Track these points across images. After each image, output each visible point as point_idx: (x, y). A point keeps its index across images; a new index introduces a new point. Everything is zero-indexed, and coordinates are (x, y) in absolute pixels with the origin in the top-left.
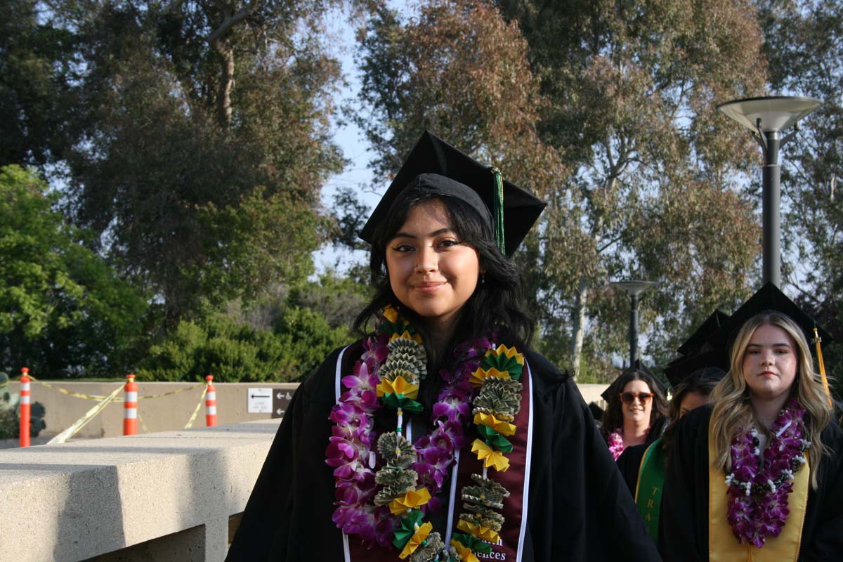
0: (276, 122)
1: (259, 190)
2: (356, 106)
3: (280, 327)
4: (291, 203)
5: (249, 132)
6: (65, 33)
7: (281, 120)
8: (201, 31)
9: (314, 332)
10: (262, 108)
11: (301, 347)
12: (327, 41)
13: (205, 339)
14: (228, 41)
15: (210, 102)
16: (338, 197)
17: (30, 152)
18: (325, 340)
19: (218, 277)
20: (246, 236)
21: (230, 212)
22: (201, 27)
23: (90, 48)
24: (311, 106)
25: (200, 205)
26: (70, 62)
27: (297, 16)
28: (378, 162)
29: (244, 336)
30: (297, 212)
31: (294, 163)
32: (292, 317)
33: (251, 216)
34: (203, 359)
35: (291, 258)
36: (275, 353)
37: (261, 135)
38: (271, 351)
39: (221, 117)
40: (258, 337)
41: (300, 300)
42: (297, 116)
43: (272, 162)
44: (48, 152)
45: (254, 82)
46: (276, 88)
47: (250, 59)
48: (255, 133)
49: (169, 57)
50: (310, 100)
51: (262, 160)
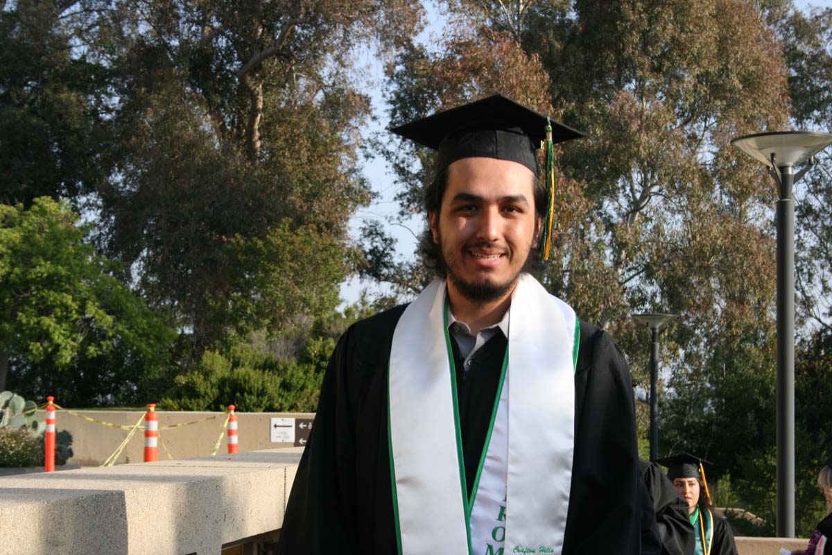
0: (304, 154)
1: (286, 221)
2: (384, 139)
3: (303, 358)
4: (318, 236)
5: (278, 165)
6: (98, 66)
7: (309, 153)
8: (232, 65)
10: (290, 141)
12: (355, 77)
13: (229, 369)
14: (257, 75)
15: (240, 136)
16: (364, 229)
17: (63, 184)
19: (244, 308)
20: (273, 267)
21: (256, 244)
22: (231, 62)
23: (123, 81)
24: (340, 141)
25: (228, 237)
26: (103, 96)
27: (325, 51)
28: (405, 194)
29: (268, 366)
30: (323, 244)
31: (322, 196)
32: (315, 347)
33: (277, 247)
34: (227, 389)
35: (316, 289)
36: (298, 383)
37: (290, 168)
38: (294, 381)
39: (250, 150)
40: (281, 367)
41: (324, 331)
42: (324, 149)
43: (299, 195)
44: (80, 184)
45: (283, 115)
46: (305, 122)
47: (279, 94)
48: (285, 165)
49: (199, 91)
50: (339, 133)
51: (290, 192)
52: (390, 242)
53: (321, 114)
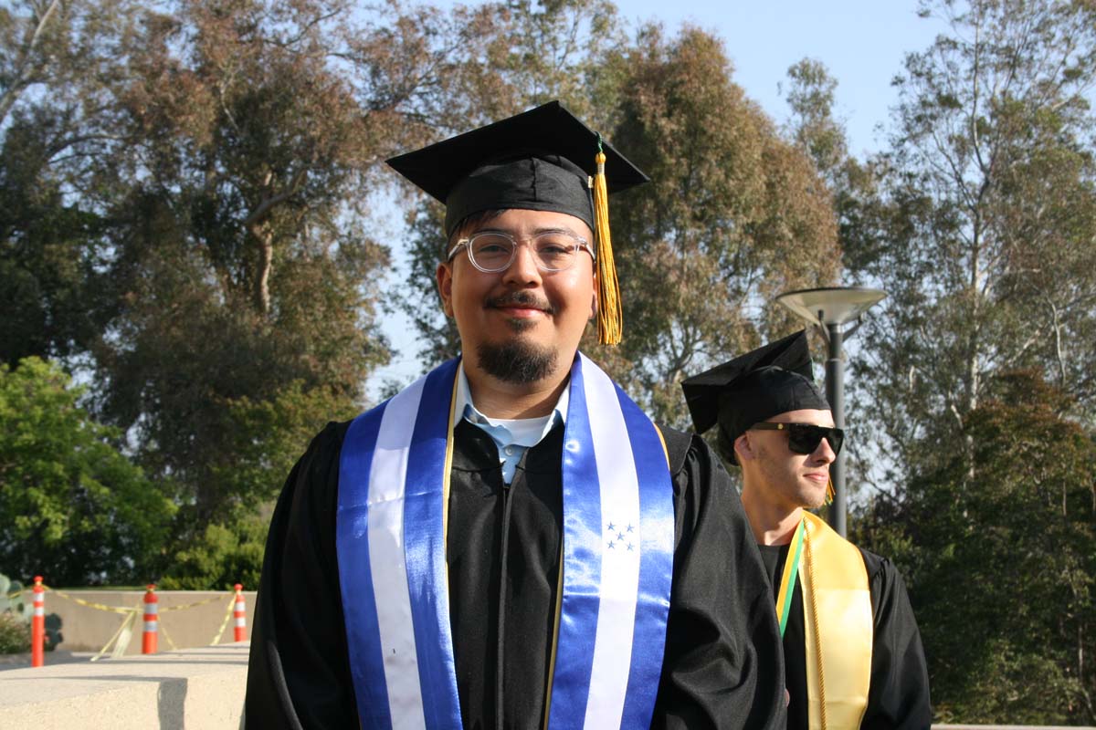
0: (319, 311)
1: (298, 383)
2: (405, 292)
4: (332, 398)
5: (290, 321)
6: (93, 216)
7: (324, 309)
8: (238, 214)
10: (303, 296)
12: (373, 226)
13: (236, 545)
16: (384, 390)
17: (52, 343)
19: (252, 477)
20: (283, 433)
21: (265, 407)
22: (237, 210)
23: (118, 232)
24: (355, 294)
25: (233, 399)
26: (96, 246)
27: (340, 198)
28: (428, 352)
31: (337, 355)
33: (289, 411)
34: (234, 567)
37: (303, 324)
39: (258, 305)
42: (340, 305)
43: (313, 353)
44: (72, 342)
45: (294, 267)
46: (319, 275)
47: (288, 244)
48: (297, 322)
49: (203, 241)
50: (355, 287)
51: (304, 351)
53: (337, 266)
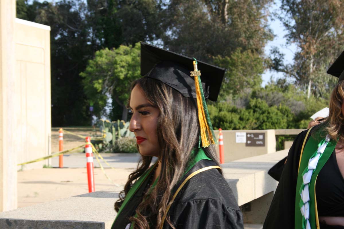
0: (246, 21)
1: (239, 49)
2: (279, 12)
3: (248, 107)
4: (252, 54)
5: (235, 25)
7: (248, 20)
9: (262, 109)
10: (240, 15)
11: (257, 115)
13: (218, 112)
15: (219, 14)
16: (271, 50)
17: (147, 36)
18: (267, 112)
20: (233, 69)
21: (227, 59)
24: (261, 14)
25: (215, 56)
28: (288, 35)
29: (234, 111)
30: (254, 58)
31: (253, 37)
32: (253, 103)
33: (235, 60)
34: (217, 121)
35: (252, 77)
36: (246, 117)
37: (240, 26)
38: (244, 117)
39: (223, 20)
40: (239, 111)
41: (256, 95)
42: (254, 18)
43: (244, 37)
44: (154, 36)
45: (237, 4)
46: (246, 7)
48: (237, 25)
50: (260, 11)
51: (240, 36)
52: (282, 55)
53: (253, 3)
